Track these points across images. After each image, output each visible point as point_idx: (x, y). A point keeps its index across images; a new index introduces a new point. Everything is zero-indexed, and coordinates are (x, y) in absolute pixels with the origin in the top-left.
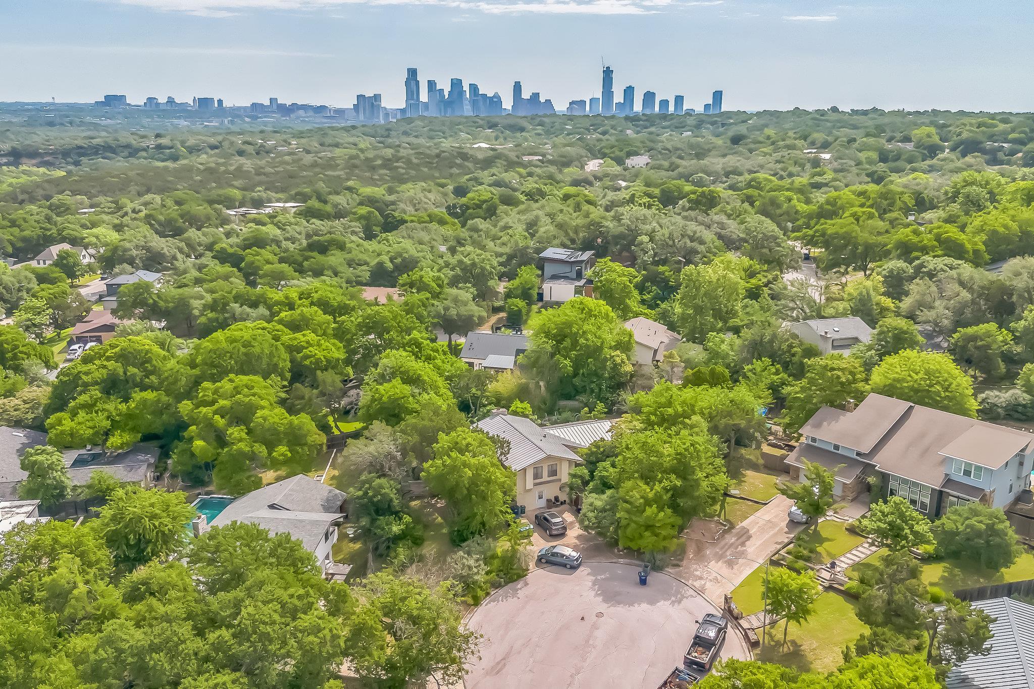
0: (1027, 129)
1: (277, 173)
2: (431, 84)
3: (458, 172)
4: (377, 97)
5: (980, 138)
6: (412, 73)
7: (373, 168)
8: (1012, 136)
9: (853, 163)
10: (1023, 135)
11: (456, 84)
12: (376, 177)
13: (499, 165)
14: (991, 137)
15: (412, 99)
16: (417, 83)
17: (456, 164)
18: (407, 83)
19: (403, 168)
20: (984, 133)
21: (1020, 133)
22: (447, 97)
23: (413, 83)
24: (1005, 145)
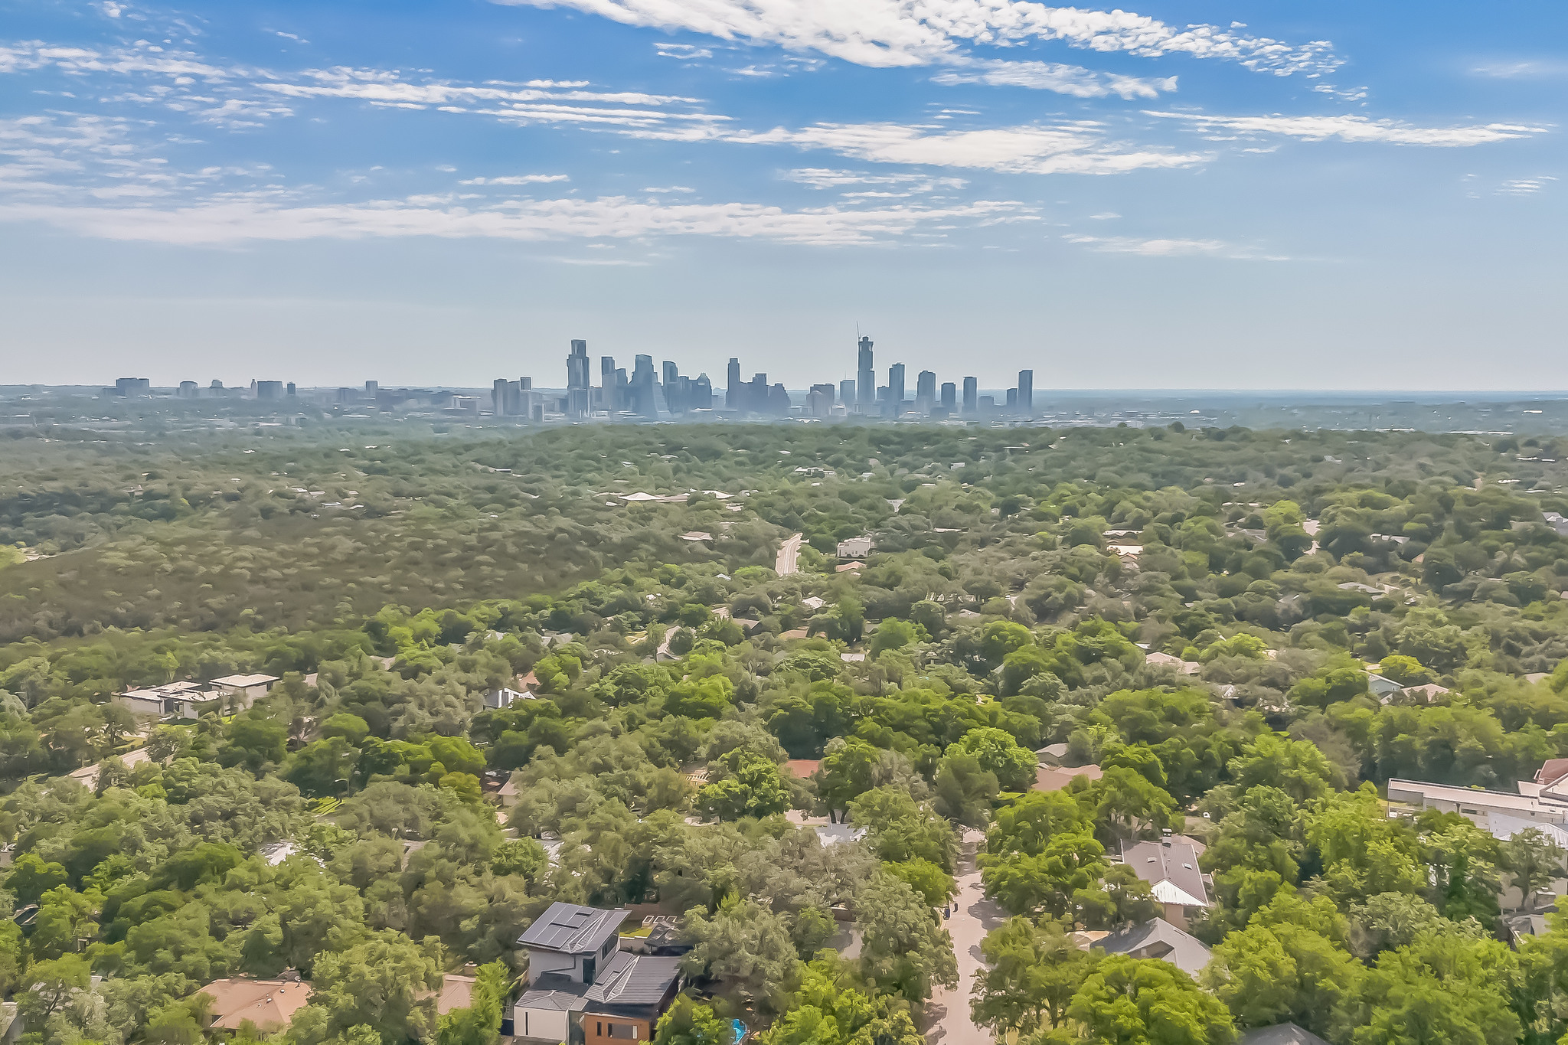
0: (1429, 515)
1: (286, 578)
2: (607, 363)
3: (576, 569)
4: (525, 381)
5: (1362, 527)
6: (580, 347)
7: (442, 566)
8: (1409, 526)
9: (1166, 576)
10: (1424, 525)
11: (644, 363)
12: (441, 585)
13: (643, 555)
14: (1379, 526)
15: (577, 385)
16: (586, 362)
17: (577, 552)
18: (570, 362)
19: (488, 564)
20: (1369, 517)
21: (1420, 521)
22: (630, 380)
23: (579, 363)
24: (1399, 540)
